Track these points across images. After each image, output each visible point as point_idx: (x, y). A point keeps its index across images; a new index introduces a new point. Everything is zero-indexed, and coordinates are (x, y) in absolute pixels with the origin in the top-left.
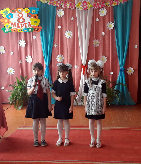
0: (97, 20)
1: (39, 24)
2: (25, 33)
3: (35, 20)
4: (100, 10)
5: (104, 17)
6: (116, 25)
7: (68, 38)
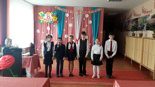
0: (84, 19)
1: (57, 20)
2: (50, 24)
3: (55, 18)
4: (86, 15)
5: (87, 18)
6: (93, 22)
7: (70, 27)
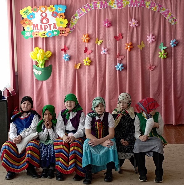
1: (66, 26)
3: (62, 20)
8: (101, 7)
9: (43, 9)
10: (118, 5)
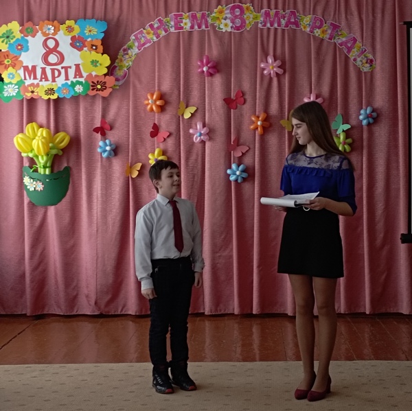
8: (192, 27)
9: (49, 29)
10: (233, 22)
